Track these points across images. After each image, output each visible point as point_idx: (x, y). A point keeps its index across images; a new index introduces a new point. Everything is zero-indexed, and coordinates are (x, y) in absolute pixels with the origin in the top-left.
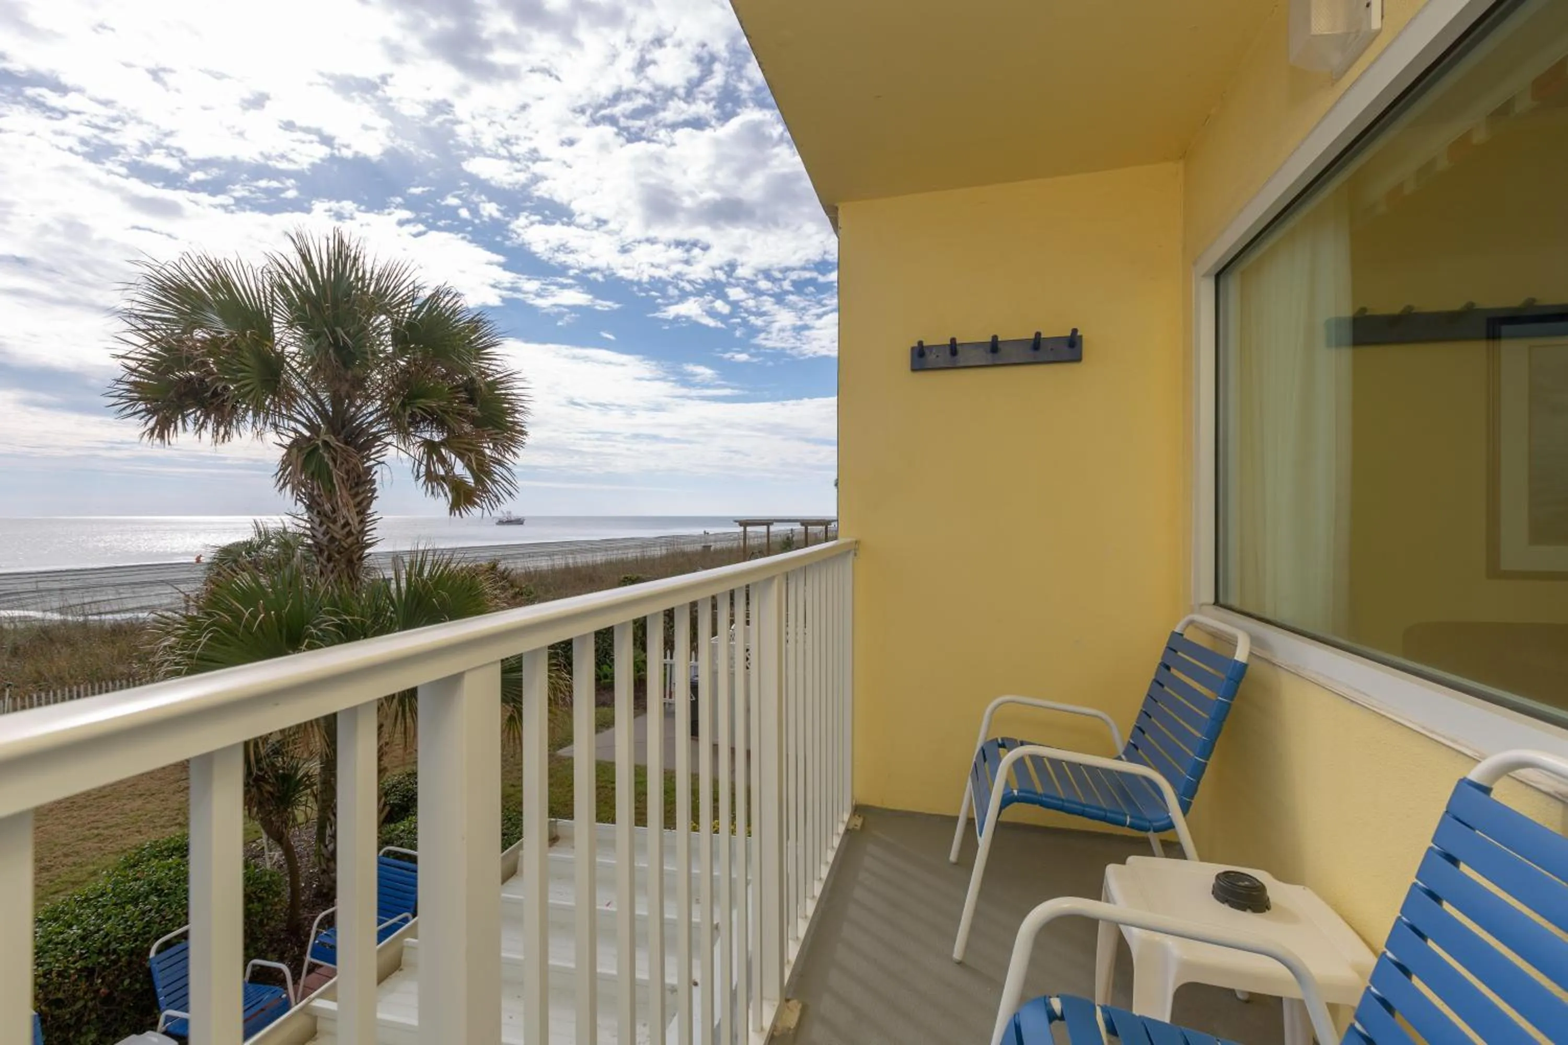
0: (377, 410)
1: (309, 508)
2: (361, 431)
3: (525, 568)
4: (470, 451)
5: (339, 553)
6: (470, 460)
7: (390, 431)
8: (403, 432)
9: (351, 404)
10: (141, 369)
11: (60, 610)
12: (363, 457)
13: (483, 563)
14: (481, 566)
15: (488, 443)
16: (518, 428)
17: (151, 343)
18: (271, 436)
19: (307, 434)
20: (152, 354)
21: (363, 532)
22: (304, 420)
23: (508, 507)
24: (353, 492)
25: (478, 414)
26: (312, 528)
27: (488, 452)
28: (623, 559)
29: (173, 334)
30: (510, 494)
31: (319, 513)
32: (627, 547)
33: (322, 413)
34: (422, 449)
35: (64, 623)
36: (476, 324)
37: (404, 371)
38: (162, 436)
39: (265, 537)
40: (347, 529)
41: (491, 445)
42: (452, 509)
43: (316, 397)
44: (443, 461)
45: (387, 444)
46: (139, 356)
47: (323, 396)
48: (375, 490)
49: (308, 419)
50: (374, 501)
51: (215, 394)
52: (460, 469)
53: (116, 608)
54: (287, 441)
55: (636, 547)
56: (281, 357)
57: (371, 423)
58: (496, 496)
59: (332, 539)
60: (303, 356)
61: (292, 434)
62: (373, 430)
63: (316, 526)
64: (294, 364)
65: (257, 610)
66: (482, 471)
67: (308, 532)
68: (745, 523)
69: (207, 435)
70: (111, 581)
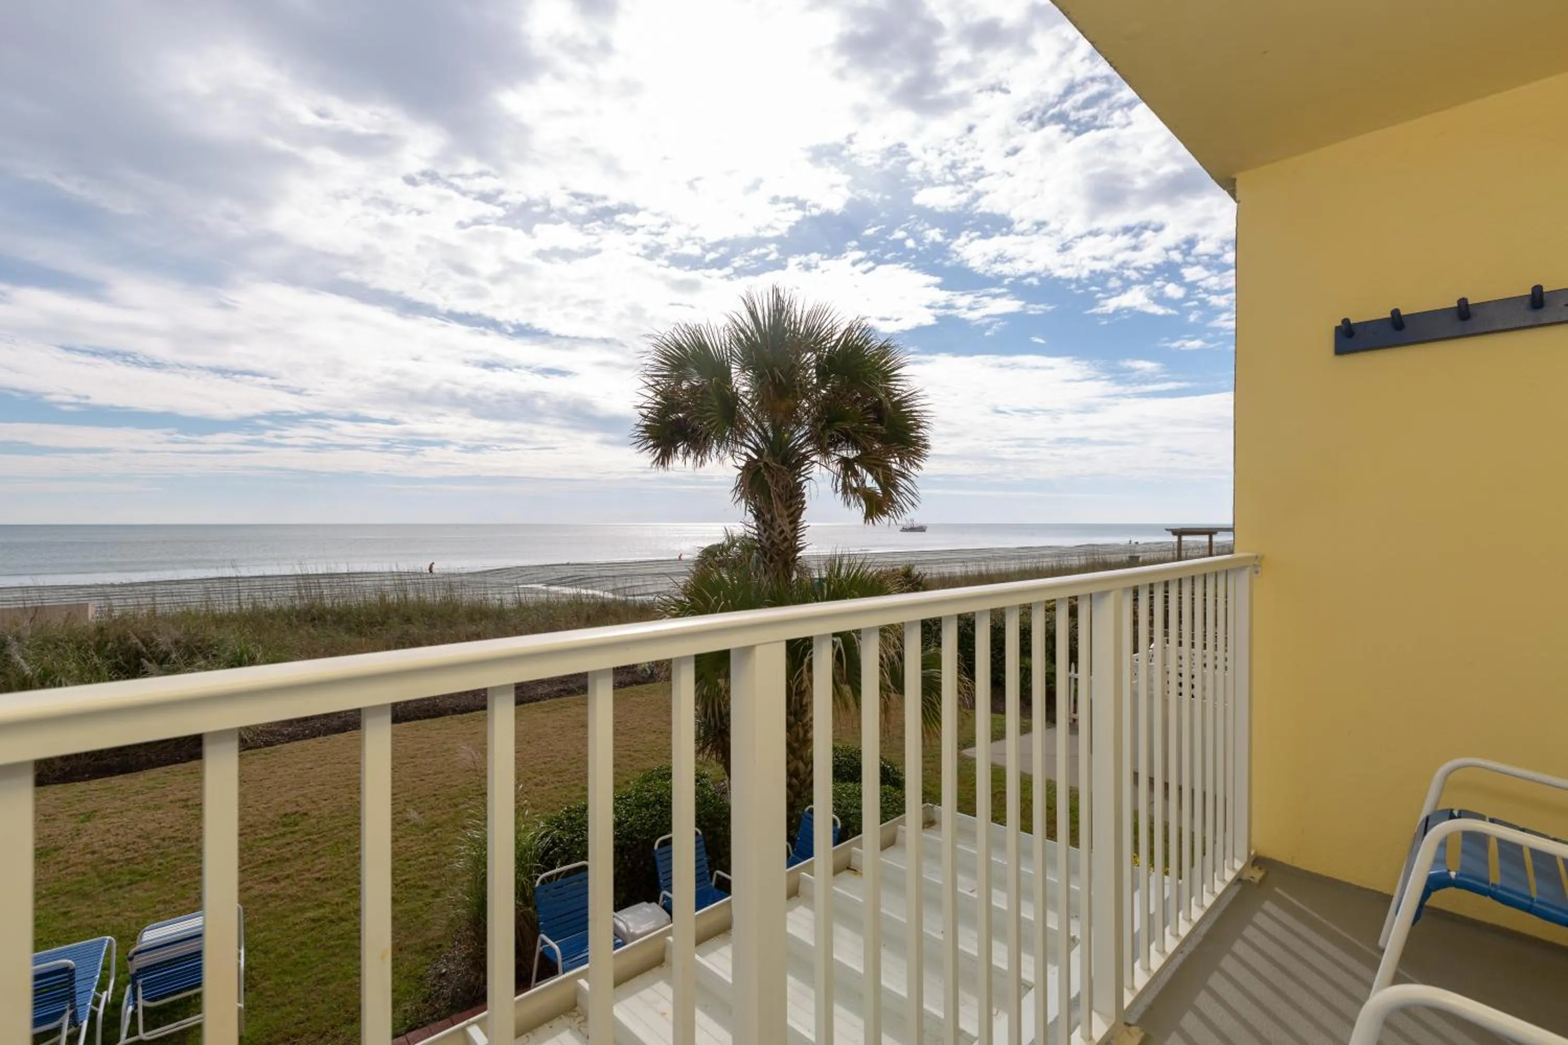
0: (806, 434)
1: (757, 517)
2: (794, 451)
3: (939, 573)
4: (878, 466)
5: (778, 555)
6: (877, 473)
7: (815, 452)
8: (824, 451)
9: (786, 431)
10: (650, 415)
11: (613, 591)
12: (795, 474)
13: (900, 567)
14: (898, 569)
15: (894, 457)
16: (922, 443)
17: (657, 394)
18: (729, 461)
19: (755, 457)
20: (657, 403)
21: (796, 538)
22: (752, 446)
23: (912, 516)
24: (789, 503)
25: (884, 432)
26: (759, 534)
27: (894, 466)
28: (1038, 568)
29: (670, 386)
30: (913, 504)
31: (763, 521)
32: (1043, 556)
33: (764, 439)
34: (839, 466)
35: (614, 601)
36: (885, 350)
37: (825, 397)
38: (663, 463)
39: (732, 541)
40: (783, 536)
41: (898, 459)
42: (866, 518)
43: (761, 426)
44: (856, 474)
45: (813, 462)
46: (650, 405)
47: (766, 424)
48: (804, 503)
49: (757, 445)
50: (804, 512)
51: (694, 430)
52: (870, 482)
53: (643, 592)
54: (742, 464)
55: (1051, 556)
56: (735, 397)
57: (801, 446)
58: (901, 507)
59: (773, 543)
60: (753, 393)
61: (745, 458)
62: (804, 451)
63: (762, 533)
64: (746, 401)
65: (719, 596)
66: (888, 481)
67: (756, 537)
68: (1179, 532)
69: (690, 460)
70: (642, 571)
